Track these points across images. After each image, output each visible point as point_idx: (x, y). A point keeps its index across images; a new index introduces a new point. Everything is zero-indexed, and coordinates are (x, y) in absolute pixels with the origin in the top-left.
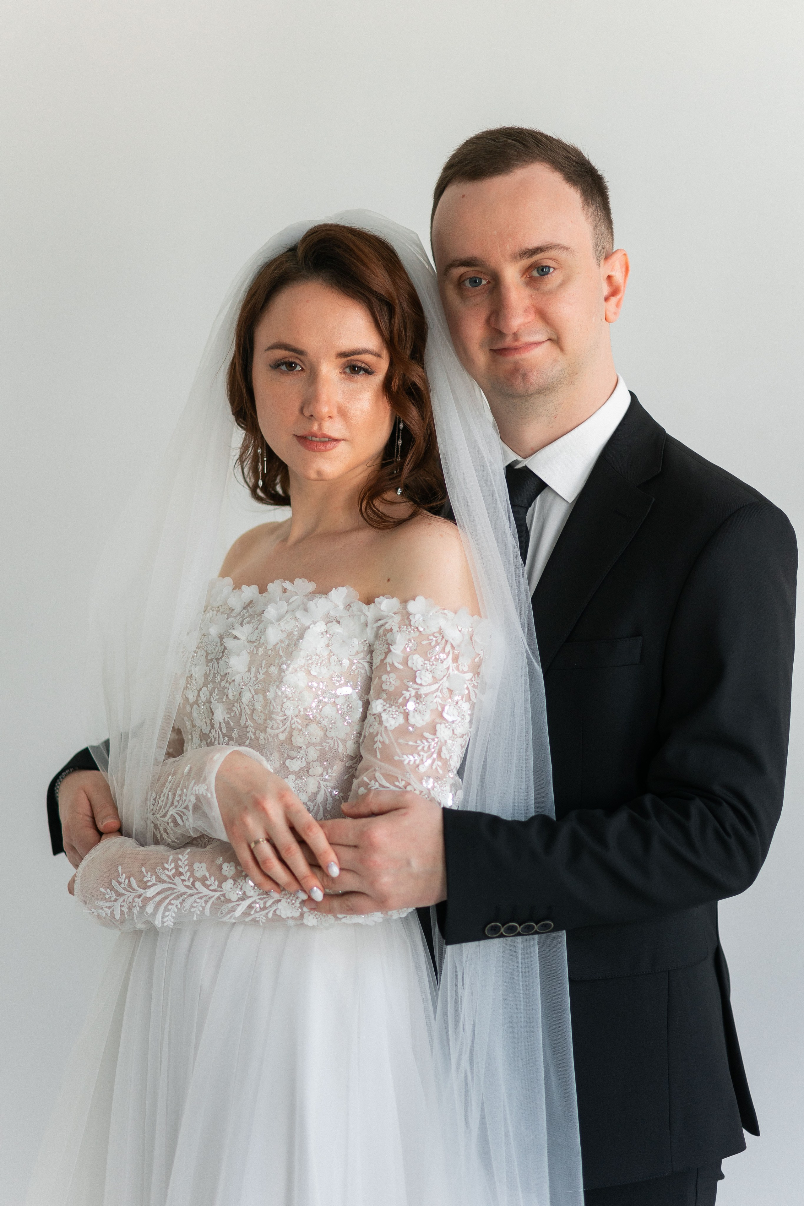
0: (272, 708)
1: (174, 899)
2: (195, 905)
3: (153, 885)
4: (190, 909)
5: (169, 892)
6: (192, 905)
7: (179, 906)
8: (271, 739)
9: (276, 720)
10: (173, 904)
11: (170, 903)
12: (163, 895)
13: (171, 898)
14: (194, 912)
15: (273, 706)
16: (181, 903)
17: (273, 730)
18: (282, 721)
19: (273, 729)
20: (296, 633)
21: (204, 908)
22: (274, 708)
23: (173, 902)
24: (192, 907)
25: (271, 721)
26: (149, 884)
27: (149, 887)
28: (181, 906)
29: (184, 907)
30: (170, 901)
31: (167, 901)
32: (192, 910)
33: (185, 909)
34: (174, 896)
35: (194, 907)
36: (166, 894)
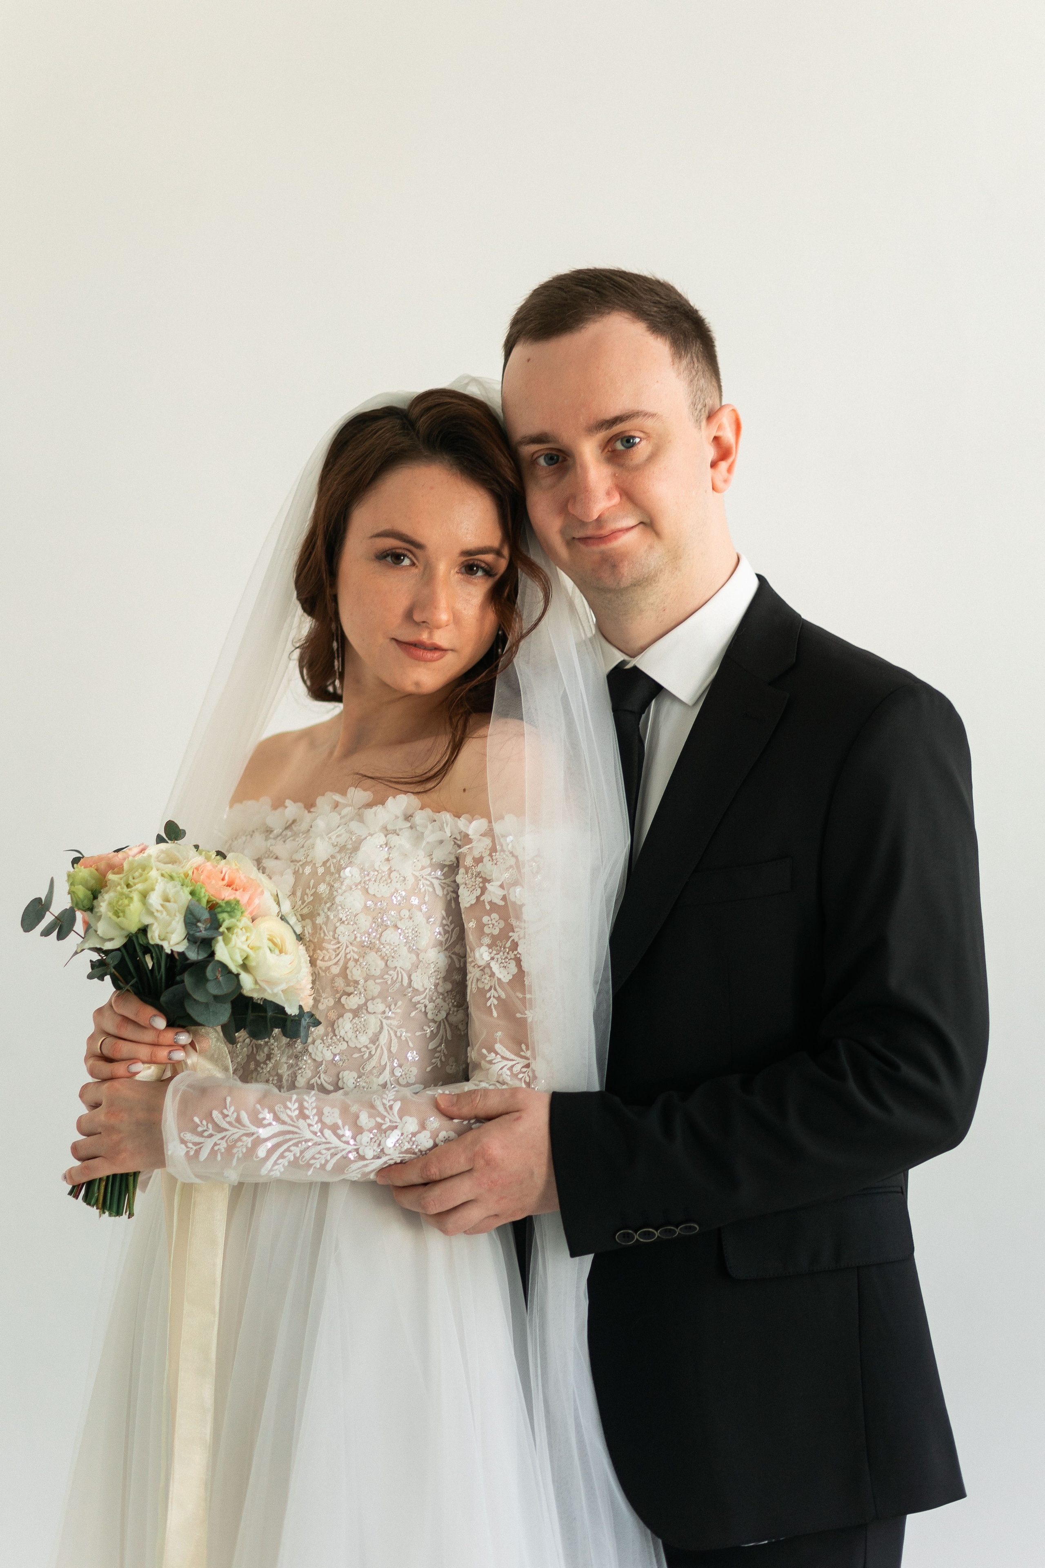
0: (322, 935)
1: (294, 1145)
2: (317, 1156)
3: (270, 1124)
4: (310, 1160)
5: (288, 1136)
6: (314, 1156)
7: (298, 1155)
8: (322, 974)
9: (327, 950)
10: (291, 1151)
11: (288, 1150)
12: (280, 1139)
13: (291, 1143)
14: (313, 1164)
15: (324, 932)
16: (302, 1152)
17: (324, 963)
18: (335, 950)
19: (324, 961)
20: (350, 846)
21: (327, 1161)
22: (325, 935)
23: (292, 1148)
24: (313, 1158)
25: (321, 950)
26: (265, 1122)
27: (265, 1126)
28: (300, 1155)
29: (303, 1157)
30: (290, 1146)
31: (285, 1147)
32: (312, 1162)
33: (304, 1159)
34: (294, 1141)
35: (316, 1159)
36: (285, 1138)
